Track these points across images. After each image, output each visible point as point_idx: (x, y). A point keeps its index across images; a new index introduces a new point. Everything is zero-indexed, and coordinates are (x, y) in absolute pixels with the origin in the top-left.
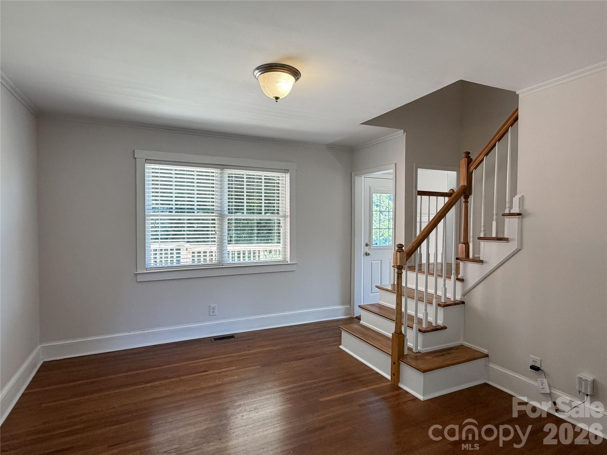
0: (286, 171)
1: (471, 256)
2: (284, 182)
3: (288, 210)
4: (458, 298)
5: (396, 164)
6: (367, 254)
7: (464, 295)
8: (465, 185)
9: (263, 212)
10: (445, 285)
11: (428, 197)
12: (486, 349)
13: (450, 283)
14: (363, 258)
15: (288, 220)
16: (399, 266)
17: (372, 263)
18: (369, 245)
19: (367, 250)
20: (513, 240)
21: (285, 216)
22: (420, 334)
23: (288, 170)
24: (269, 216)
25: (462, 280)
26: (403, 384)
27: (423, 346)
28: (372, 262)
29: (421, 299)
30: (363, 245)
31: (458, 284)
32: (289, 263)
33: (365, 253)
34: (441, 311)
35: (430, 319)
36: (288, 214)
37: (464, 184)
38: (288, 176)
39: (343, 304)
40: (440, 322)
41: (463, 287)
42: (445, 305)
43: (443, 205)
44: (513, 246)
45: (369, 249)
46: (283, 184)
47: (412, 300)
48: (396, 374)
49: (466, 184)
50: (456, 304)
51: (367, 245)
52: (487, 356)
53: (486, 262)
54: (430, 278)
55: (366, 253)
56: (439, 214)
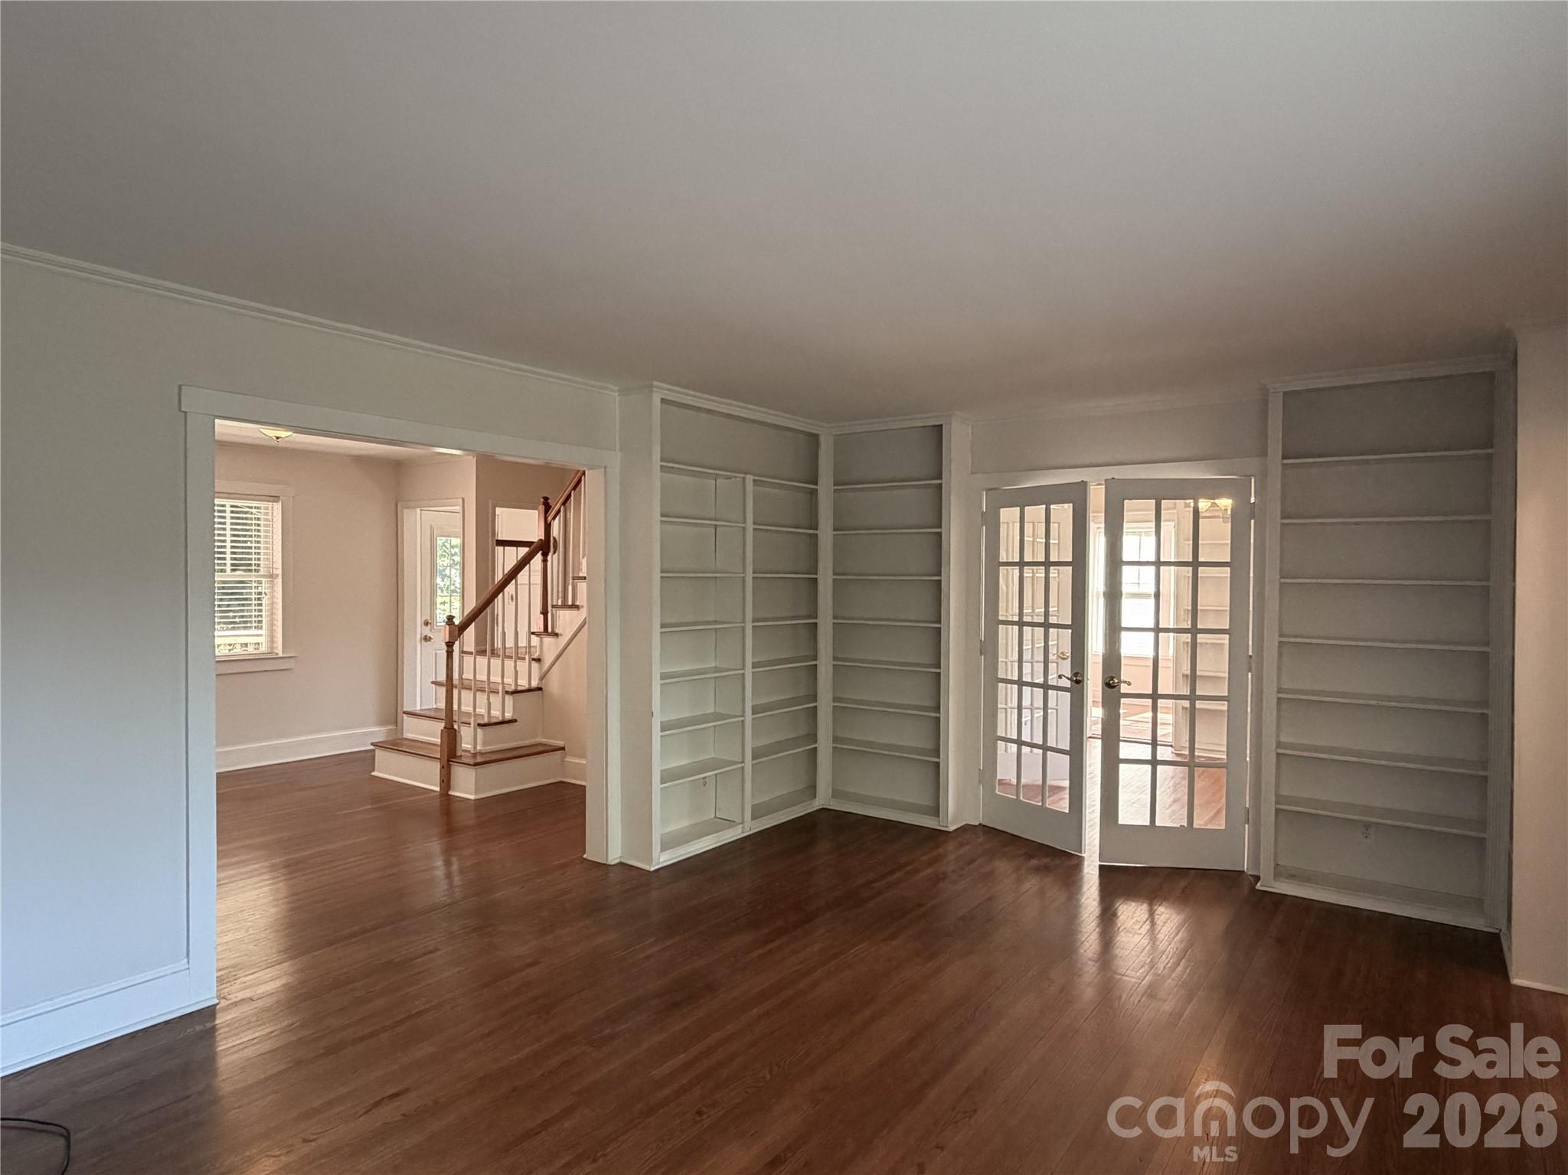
0: (275, 498)
1: (550, 630)
2: (270, 518)
3: (278, 564)
4: (534, 684)
5: (463, 499)
6: (427, 639)
7: (542, 678)
8: (541, 540)
9: (228, 568)
10: (515, 667)
11: (515, 548)
12: (562, 741)
13: (523, 666)
14: (419, 645)
15: (279, 581)
16: (449, 642)
17: (436, 654)
18: (430, 624)
19: (427, 631)
20: (582, 607)
21: (272, 576)
22: (479, 731)
23: (278, 497)
24: (239, 575)
25: (538, 660)
26: (454, 790)
27: (484, 744)
28: (438, 652)
29: (482, 690)
30: (419, 622)
31: (535, 665)
32: (281, 655)
33: (423, 636)
34: (509, 700)
35: (495, 713)
36: (279, 572)
37: (540, 538)
38: (277, 507)
39: (381, 723)
40: (508, 715)
41: (541, 669)
42: (515, 692)
43: (516, 562)
44: (582, 614)
45: (431, 630)
46: (266, 520)
47: (468, 691)
48: (445, 780)
49: (543, 538)
50: (529, 690)
51: (426, 624)
52: (563, 749)
53: (561, 635)
54: (507, 662)
55: (426, 636)
56: (506, 577)
